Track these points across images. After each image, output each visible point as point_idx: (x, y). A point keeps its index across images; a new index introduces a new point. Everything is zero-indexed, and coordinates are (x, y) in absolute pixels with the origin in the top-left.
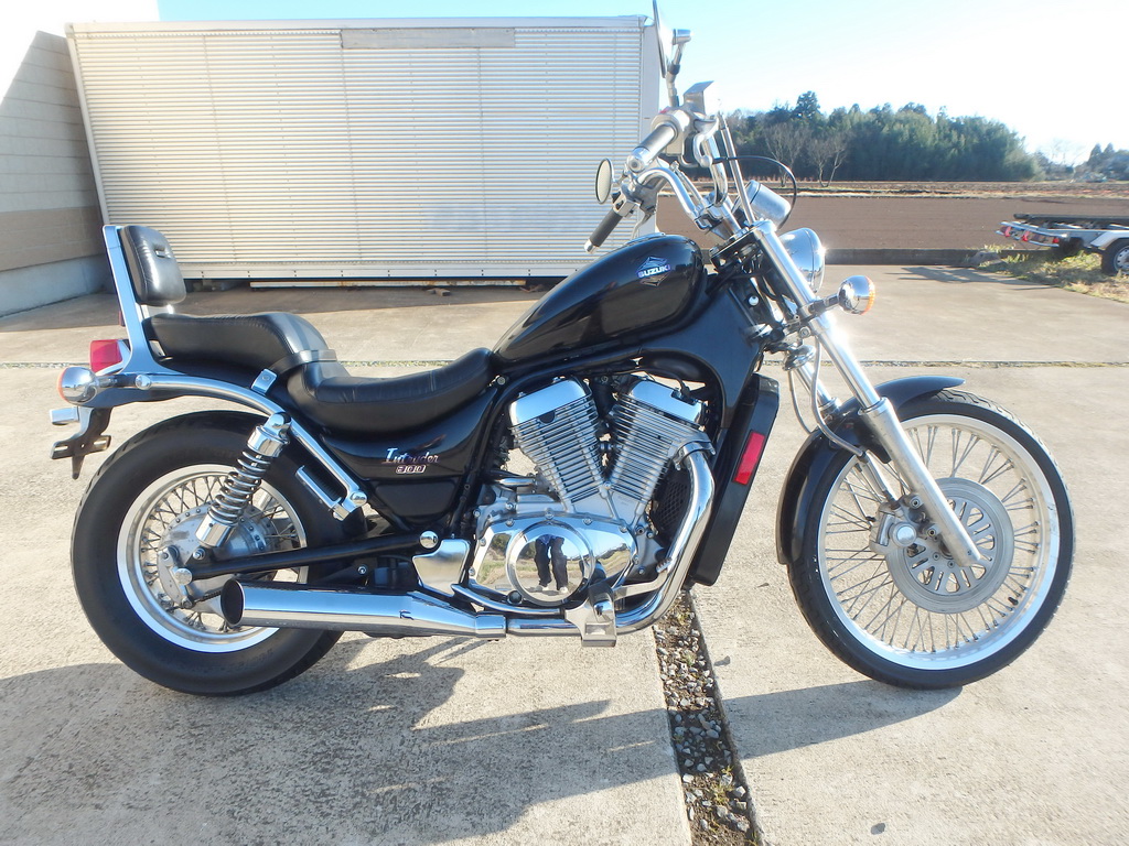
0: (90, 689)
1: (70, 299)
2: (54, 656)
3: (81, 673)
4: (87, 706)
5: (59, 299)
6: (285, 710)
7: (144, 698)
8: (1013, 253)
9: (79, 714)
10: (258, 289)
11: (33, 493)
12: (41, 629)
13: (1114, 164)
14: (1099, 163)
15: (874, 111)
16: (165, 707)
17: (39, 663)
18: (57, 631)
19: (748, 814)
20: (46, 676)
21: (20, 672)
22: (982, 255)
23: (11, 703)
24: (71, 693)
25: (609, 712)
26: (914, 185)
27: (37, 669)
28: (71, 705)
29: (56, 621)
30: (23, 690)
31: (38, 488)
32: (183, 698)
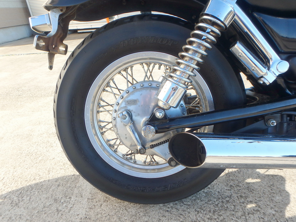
0: (66, 197)
1: (23, 38)
2: (41, 174)
3: (58, 186)
4: (67, 211)
5: (20, 39)
6: (189, 213)
7: (99, 204)
9: (64, 217)
10: (80, 33)
11: (19, 94)
12: (32, 157)
16: (114, 212)
17: (34, 179)
18: (40, 158)
20: (39, 187)
21: (25, 184)
23: (22, 209)
24: (56, 200)
27: (34, 182)
28: (57, 210)
29: (38, 153)
30: (28, 198)
31: (21, 92)
32: (122, 204)
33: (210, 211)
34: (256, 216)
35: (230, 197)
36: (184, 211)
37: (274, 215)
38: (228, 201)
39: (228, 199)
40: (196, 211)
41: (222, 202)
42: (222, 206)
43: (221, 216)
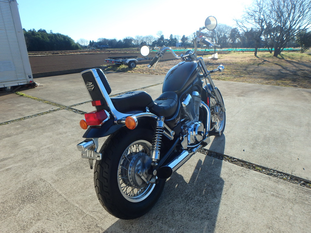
8: (109, 66)
13: (95, 45)
14: (92, 45)
15: (30, 31)
19: (234, 159)
22: (104, 67)
25: (203, 161)
26: (55, 52)
33: (168, 195)
34: (180, 185)
35: (169, 186)
36: (162, 201)
37: (183, 182)
38: (169, 188)
39: (169, 187)
40: (165, 198)
41: (168, 189)
42: (170, 191)
43: (172, 193)
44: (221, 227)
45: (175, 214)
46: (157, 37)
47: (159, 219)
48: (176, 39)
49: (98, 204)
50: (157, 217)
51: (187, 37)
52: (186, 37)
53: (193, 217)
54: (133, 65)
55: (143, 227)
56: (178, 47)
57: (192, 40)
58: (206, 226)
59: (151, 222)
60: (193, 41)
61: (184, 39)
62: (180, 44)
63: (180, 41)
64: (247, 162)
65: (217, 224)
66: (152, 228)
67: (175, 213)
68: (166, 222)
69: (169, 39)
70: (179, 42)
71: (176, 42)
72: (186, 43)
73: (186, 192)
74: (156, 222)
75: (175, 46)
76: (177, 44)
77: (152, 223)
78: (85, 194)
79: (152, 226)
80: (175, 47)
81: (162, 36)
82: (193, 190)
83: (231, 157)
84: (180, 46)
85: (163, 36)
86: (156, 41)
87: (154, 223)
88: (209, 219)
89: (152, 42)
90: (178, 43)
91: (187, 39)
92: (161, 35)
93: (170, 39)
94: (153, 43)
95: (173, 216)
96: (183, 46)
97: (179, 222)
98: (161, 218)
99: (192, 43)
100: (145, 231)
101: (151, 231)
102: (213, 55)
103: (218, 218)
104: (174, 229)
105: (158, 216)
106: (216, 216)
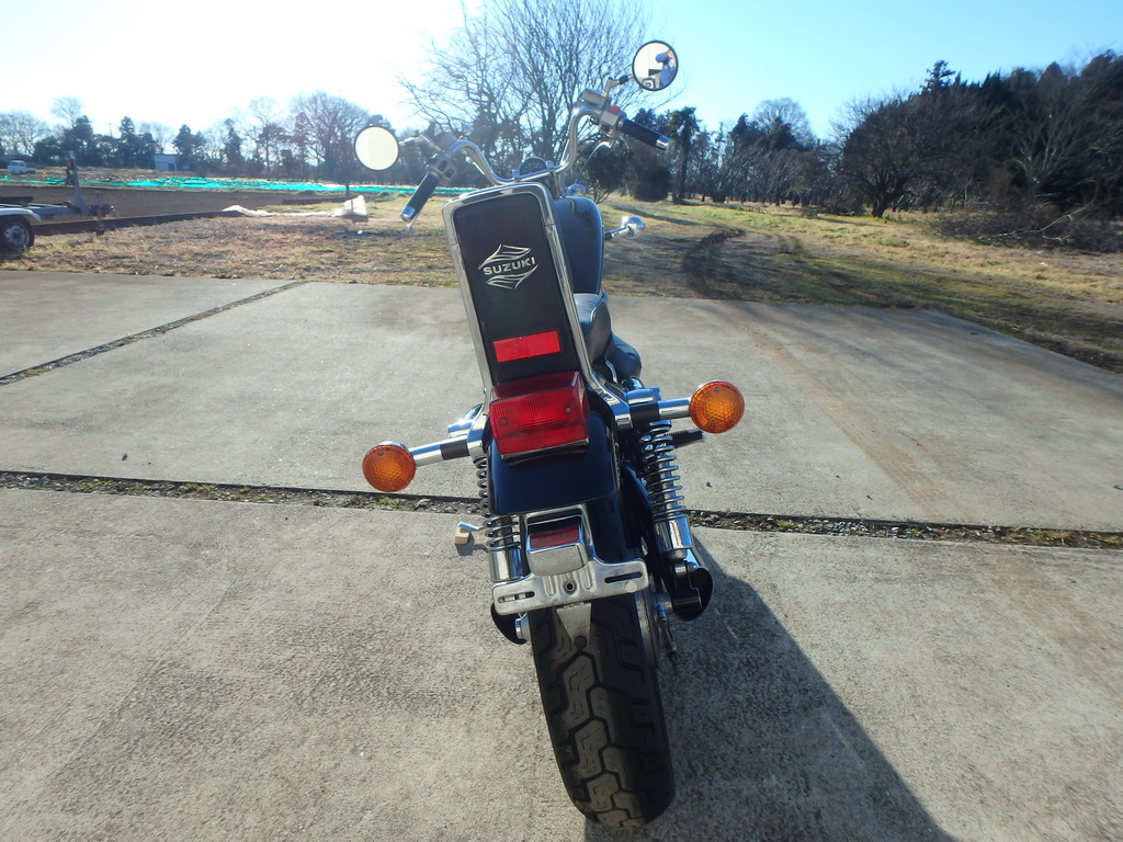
19: (707, 514)
44: (866, 710)
45: (729, 731)
46: (56, 123)
47: (706, 771)
48: (148, 137)
49: (442, 834)
50: (690, 766)
51: (199, 133)
52: (194, 132)
53: (781, 718)
54: (16, 236)
55: (685, 821)
56: (167, 172)
57: (223, 146)
58: (833, 726)
59: (693, 790)
60: (225, 151)
61: (186, 139)
62: (172, 161)
63: (170, 149)
64: (748, 515)
65: (850, 708)
66: (714, 808)
67: (727, 726)
68: (733, 769)
69: (117, 135)
70: (165, 153)
71: (151, 153)
72: (196, 156)
73: (690, 655)
74: (706, 784)
75: (152, 167)
76: (156, 159)
77: (700, 794)
78: (335, 823)
79: (707, 801)
80: (150, 171)
81: (79, 121)
82: (700, 640)
83: (698, 512)
84: (171, 167)
85: (87, 120)
86: (52, 141)
87: (701, 790)
88: (820, 703)
89: (35, 141)
90: (162, 154)
91: (199, 140)
92: (76, 117)
93: (123, 138)
94: (39, 146)
95: (730, 739)
96: (186, 167)
97: (763, 749)
98: (706, 764)
99: (222, 158)
100: (705, 831)
101: (724, 819)
102: (348, 202)
103: (836, 689)
104: (774, 777)
105: (689, 762)
106: (826, 686)
